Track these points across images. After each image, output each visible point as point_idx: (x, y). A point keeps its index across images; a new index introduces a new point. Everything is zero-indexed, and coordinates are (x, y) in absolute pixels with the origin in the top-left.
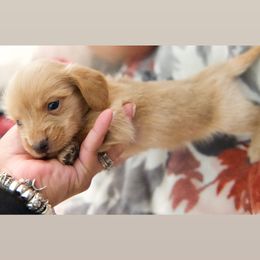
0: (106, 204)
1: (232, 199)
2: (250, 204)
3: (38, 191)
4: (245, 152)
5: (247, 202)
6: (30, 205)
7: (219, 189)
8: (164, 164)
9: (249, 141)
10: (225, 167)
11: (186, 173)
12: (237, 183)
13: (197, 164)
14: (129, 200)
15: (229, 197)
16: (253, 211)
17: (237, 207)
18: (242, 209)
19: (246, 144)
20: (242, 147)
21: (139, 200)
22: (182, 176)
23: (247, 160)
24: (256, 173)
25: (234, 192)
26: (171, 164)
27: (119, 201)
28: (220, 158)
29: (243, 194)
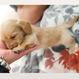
0: (25, 66)
1: (64, 65)
2: (69, 67)
3: (4, 60)
4: (68, 51)
5: (68, 66)
6: (1, 64)
7: (60, 62)
8: (43, 55)
9: (69, 48)
10: (62, 56)
11: (49, 57)
12: (65, 60)
13: (53, 55)
14: (32, 65)
15: (63, 65)
16: (70, 69)
17: (65, 68)
18: (66, 69)
19: (68, 49)
20: (67, 50)
21: (35, 65)
22: (48, 58)
23: (68, 54)
24: (71, 58)
25: (64, 63)
26: (45, 55)
27: (29, 66)
28: (60, 53)
29: (67, 64)
